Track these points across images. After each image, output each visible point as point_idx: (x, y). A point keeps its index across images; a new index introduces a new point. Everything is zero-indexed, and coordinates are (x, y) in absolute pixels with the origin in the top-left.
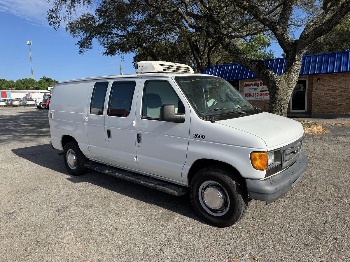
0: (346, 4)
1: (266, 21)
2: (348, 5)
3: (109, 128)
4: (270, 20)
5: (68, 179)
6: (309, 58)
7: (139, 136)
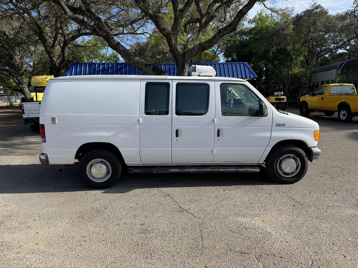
0: (222, 30)
1: (164, 31)
2: (223, 32)
3: (178, 127)
4: (167, 31)
5: (103, 193)
6: (173, 66)
7: (218, 131)
